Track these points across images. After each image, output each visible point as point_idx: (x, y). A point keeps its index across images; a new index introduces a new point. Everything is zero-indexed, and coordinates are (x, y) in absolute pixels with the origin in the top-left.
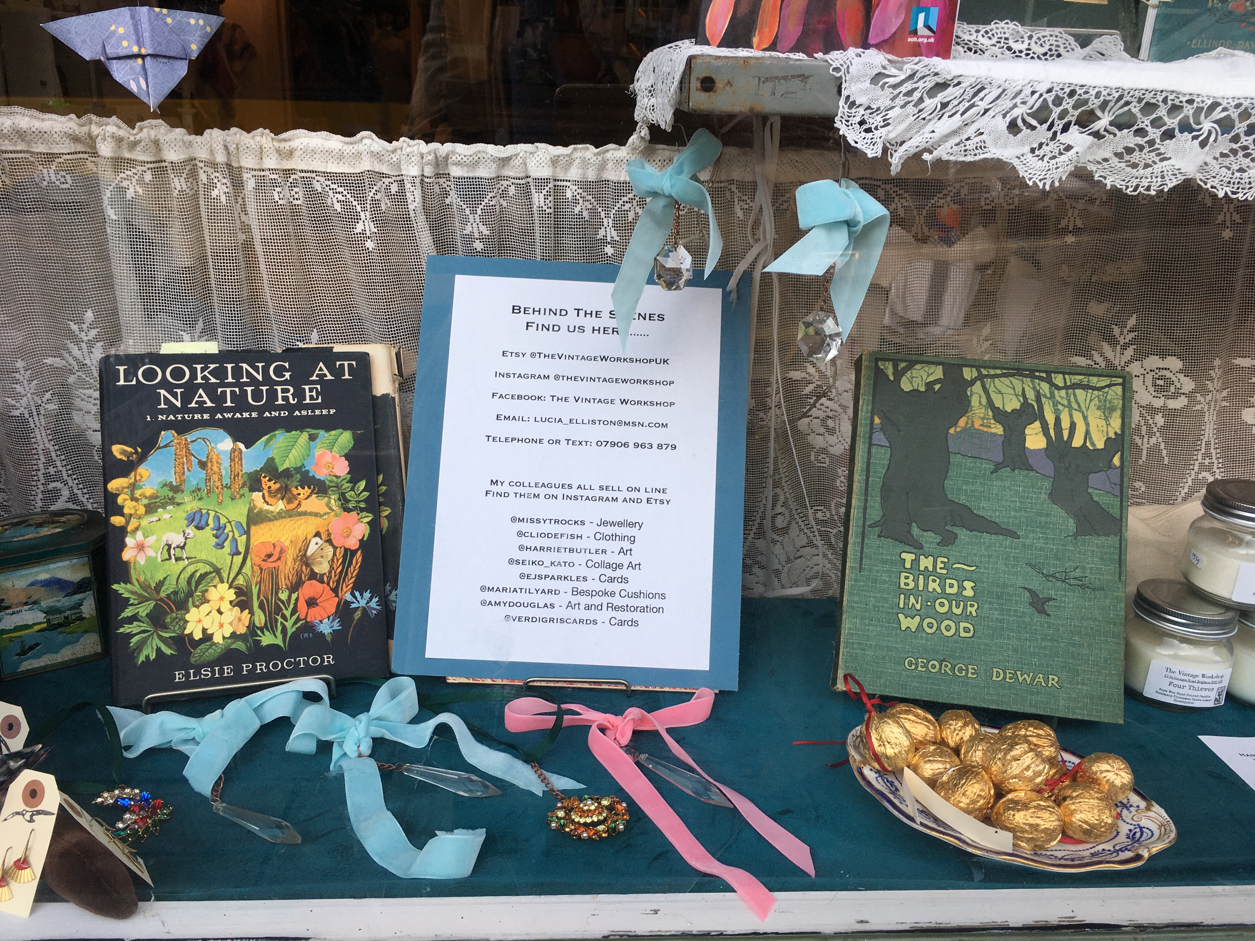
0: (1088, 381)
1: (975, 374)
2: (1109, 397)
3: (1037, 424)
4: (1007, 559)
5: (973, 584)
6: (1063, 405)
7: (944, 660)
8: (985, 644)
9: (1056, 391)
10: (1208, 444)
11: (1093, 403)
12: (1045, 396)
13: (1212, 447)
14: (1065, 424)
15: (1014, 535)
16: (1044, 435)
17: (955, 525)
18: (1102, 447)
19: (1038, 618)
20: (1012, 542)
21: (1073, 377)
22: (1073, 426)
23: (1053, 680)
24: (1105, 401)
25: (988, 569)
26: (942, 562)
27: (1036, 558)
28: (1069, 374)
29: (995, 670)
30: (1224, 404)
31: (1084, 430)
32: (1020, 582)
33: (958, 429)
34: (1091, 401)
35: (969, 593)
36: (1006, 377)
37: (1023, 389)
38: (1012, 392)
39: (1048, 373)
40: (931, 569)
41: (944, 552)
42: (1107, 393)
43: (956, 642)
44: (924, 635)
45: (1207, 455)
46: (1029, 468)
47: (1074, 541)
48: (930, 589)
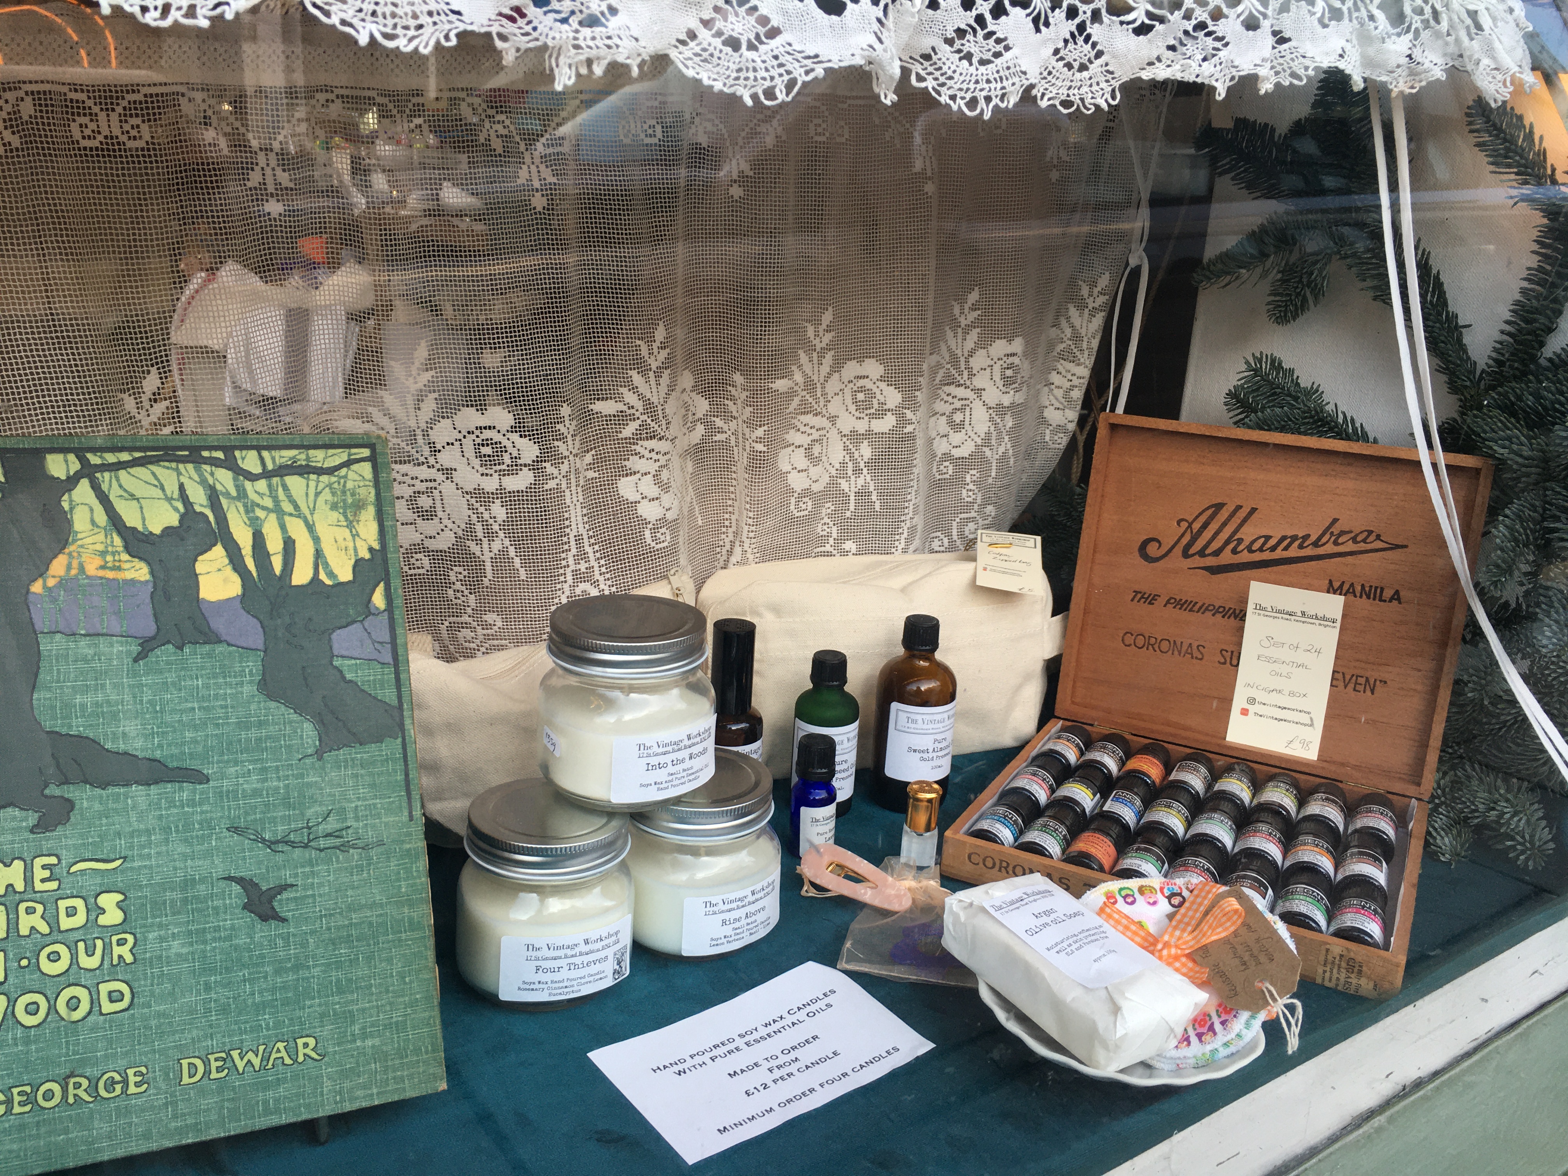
0: (308, 459)
1: (75, 465)
2: (350, 485)
3: (218, 551)
4: (188, 827)
5: (120, 897)
6: (264, 508)
7: (72, 1075)
8: (159, 1015)
9: (248, 485)
10: (579, 539)
11: (321, 499)
12: (227, 495)
13: (586, 544)
14: (274, 544)
15: (198, 777)
16: (235, 569)
17: (66, 782)
18: (350, 577)
19: (263, 931)
20: (194, 792)
21: (276, 454)
22: (289, 546)
23: (306, 1046)
24: (344, 492)
25: (149, 857)
26: (44, 867)
27: (247, 813)
28: (269, 448)
29: (185, 1063)
30: (591, 474)
31: (312, 551)
32: (220, 868)
33: (51, 583)
34: (317, 494)
35: (112, 916)
36: (142, 465)
37: (182, 487)
38: (159, 493)
39: (229, 450)
40: (20, 886)
41: (46, 846)
42: (345, 477)
43: (94, 1029)
44: (19, 1032)
45: (582, 556)
46: (210, 637)
47: (318, 764)
48: (24, 931)
